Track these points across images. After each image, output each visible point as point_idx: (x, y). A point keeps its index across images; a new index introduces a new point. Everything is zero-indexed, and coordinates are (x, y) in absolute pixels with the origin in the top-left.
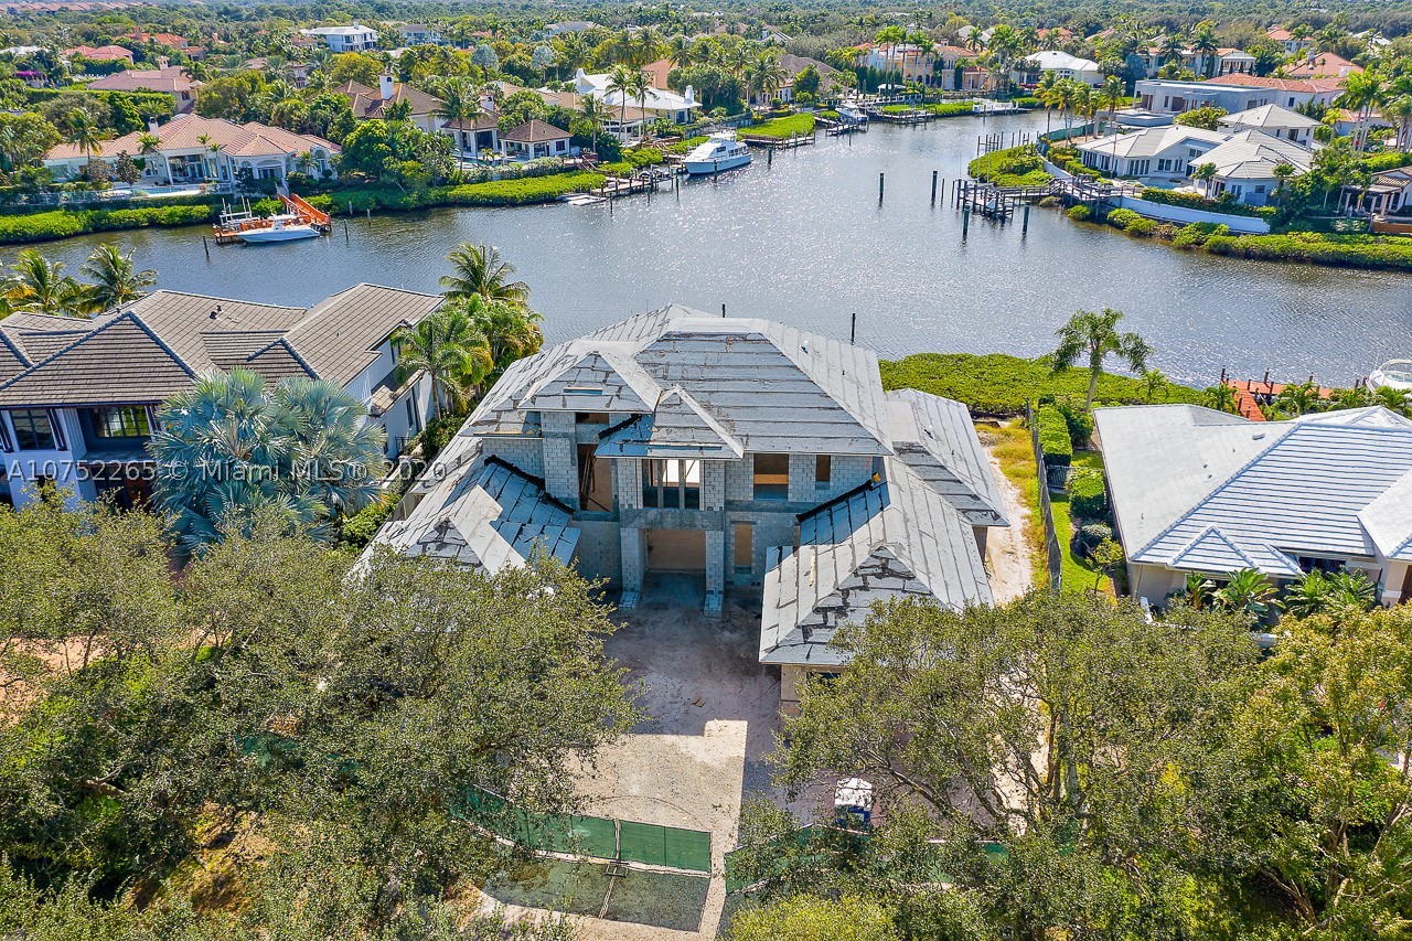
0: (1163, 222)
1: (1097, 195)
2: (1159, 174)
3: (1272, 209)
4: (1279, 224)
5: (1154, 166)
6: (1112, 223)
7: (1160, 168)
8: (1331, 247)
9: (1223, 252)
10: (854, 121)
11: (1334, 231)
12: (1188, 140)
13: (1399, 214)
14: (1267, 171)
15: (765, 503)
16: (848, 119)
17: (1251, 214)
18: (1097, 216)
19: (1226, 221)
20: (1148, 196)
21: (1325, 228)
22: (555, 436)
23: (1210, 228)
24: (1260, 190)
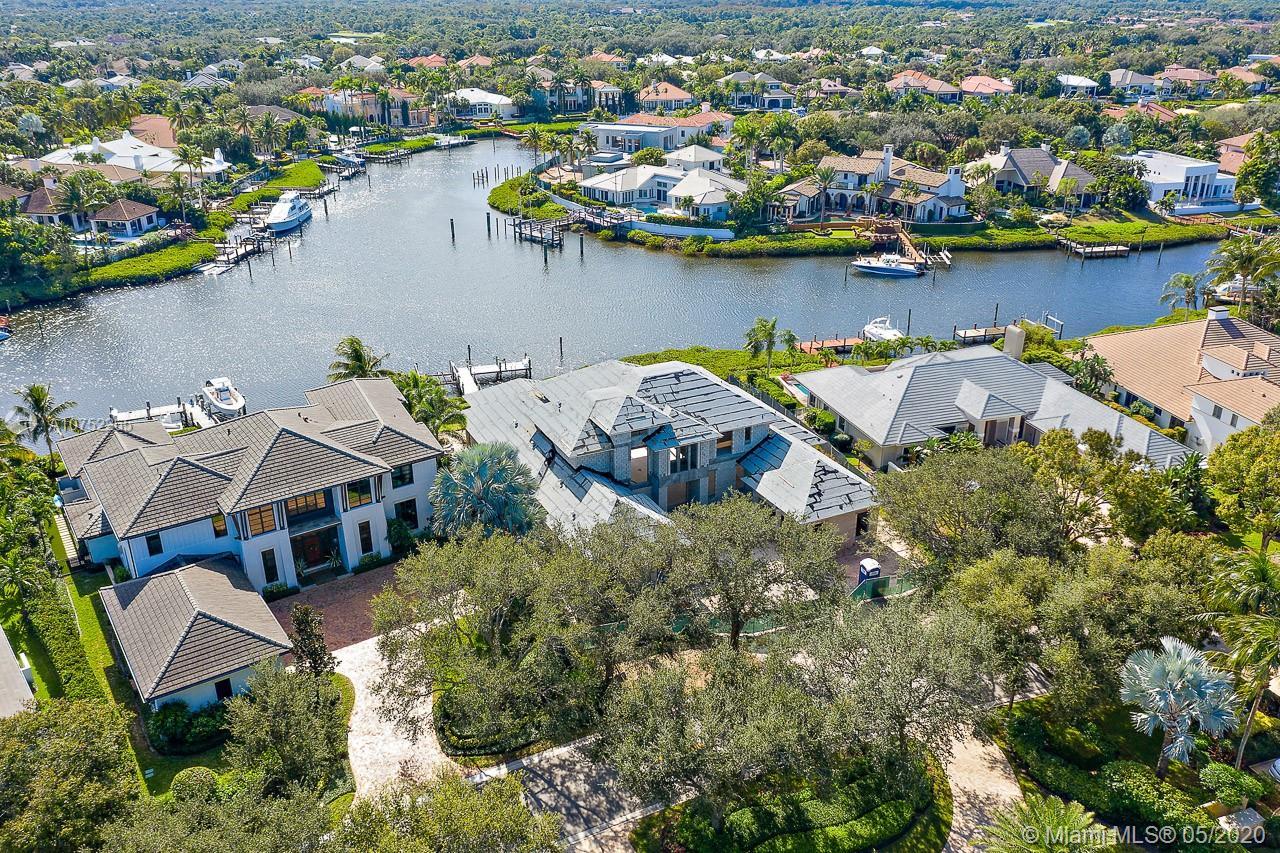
0: (667, 237)
1: (616, 221)
2: (640, 200)
3: (732, 222)
4: (739, 233)
5: (636, 195)
6: (633, 241)
7: (640, 196)
8: (777, 244)
9: (715, 255)
10: (356, 165)
11: (771, 233)
12: (655, 176)
13: (798, 217)
14: (722, 198)
15: (723, 458)
16: (348, 164)
17: (722, 227)
18: (620, 236)
19: (711, 233)
20: (650, 220)
21: (765, 231)
22: (621, 446)
23: (701, 239)
24: (720, 210)
